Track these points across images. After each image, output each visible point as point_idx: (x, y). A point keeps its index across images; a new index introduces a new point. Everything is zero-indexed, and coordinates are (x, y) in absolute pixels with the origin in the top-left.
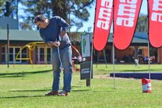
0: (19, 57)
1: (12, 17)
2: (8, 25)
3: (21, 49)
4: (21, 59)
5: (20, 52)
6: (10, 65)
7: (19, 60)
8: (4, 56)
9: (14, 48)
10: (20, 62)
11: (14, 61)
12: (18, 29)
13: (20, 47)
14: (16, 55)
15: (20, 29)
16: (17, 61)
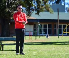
0: (65, 31)
1: (61, 4)
2: (58, 9)
3: (67, 26)
4: (67, 32)
5: (66, 27)
6: (59, 37)
7: (65, 33)
8: (56, 30)
9: (62, 25)
10: (67, 34)
11: (62, 34)
12: (65, 12)
13: (66, 24)
14: (63, 30)
15: (66, 12)
16: (64, 33)
